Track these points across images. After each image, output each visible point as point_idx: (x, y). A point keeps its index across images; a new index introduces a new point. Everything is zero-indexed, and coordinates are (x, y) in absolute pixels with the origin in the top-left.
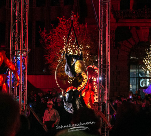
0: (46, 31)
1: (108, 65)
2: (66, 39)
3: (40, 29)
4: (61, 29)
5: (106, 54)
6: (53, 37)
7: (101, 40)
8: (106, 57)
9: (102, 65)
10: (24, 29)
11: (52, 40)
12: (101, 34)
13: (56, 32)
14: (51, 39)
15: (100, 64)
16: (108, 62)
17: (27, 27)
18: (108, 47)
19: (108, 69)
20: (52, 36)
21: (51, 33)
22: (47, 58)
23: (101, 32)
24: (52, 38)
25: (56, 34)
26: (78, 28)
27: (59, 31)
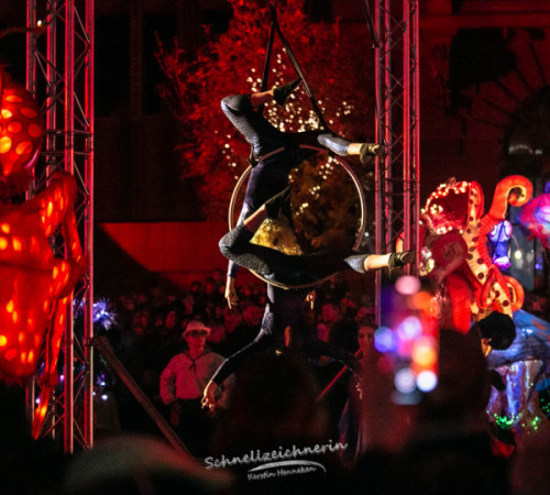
0: (180, 51)
1: (412, 183)
2: (259, 80)
3: (160, 44)
4: (239, 43)
5: (402, 140)
6: (209, 74)
7: (383, 87)
8: (406, 152)
9: (389, 180)
10: (80, 47)
11: (207, 85)
12: (383, 62)
13: (221, 54)
14: (204, 84)
15: (382, 176)
16: (412, 170)
17: (90, 40)
18: (412, 113)
19: (411, 198)
20: (206, 70)
21: (200, 59)
22: (189, 155)
23: (383, 52)
24: (204, 79)
25: (222, 64)
26: (305, 40)
27: (231, 49)
